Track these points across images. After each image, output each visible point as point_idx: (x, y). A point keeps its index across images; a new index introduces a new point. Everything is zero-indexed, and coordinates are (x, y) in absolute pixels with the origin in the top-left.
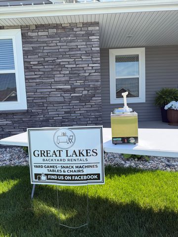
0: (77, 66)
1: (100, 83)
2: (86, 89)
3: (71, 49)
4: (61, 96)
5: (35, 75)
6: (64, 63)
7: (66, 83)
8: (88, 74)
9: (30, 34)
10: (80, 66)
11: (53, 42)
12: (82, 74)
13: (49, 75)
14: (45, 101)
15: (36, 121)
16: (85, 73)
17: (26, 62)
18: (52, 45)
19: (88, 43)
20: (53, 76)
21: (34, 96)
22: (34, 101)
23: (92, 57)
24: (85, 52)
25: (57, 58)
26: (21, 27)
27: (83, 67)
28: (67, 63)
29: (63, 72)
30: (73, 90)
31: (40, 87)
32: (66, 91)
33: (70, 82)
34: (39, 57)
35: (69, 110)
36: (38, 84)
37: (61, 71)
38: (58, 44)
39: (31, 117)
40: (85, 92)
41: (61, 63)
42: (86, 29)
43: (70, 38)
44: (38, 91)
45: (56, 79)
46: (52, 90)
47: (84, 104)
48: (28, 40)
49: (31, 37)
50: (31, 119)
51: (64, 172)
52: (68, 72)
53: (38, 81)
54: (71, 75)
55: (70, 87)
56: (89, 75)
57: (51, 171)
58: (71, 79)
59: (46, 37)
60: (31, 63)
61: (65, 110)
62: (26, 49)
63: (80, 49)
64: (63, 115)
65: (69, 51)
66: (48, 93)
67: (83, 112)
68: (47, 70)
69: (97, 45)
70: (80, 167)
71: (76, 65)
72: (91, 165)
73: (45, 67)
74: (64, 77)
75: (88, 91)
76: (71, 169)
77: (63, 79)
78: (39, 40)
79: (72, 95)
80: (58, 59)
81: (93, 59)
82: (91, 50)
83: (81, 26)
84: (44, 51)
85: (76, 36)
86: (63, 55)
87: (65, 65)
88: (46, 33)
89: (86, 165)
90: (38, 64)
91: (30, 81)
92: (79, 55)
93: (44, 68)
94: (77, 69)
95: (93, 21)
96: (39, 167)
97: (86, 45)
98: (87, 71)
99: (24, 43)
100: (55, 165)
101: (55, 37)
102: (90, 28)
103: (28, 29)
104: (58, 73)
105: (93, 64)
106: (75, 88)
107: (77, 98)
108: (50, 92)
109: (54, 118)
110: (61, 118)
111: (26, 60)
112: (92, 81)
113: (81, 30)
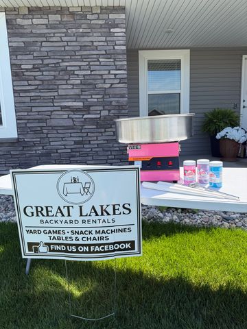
0: (93, 73)
1: (126, 99)
2: (106, 107)
3: (83, 47)
4: (68, 118)
5: (29, 85)
6: (73, 68)
7: (76, 98)
8: (109, 85)
9: (19, 21)
10: (97, 72)
11: (56, 35)
12: (100, 86)
13: (50, 85)
14: (44, 124)
15: (31, 155)
16: (104, 83)
17: (14, 64)
18: (54, 39)
19: (108, 39)
20: (56, 87)
21: (28, 117)
22: (28, 125)
23: (115, 60)
24: (104, 53)
25: (62, 59)
26: (6, 10)
27: (102, 75)
28: (78, 68)
29: (71, 82)
30: (87, 109)
31: (36, 104)
32: (76, 110)
33: (82, 97)
34: (35, 58)
35: (81, 139)
36: (33, 99)
37: (69, 79)
38: (64, 39)
39: (23, 150)
40: (105, 113)
41: (69, 68)
42: (105, 16)
43: (81, 30)
44: (34, 109)
45: (61, 92)
46: (55, 108)
47: (103, 130)
48: (17, 31)
49: (22, 27)
50: (23, 152)
51: (77, 239)
52: (79, 82)
53: (33, 94)
54: (84, 87)
55: (81, 104)
56: (110, 87)
57: (54, 238)
58: (83, 93)
59: (45, 27)
60: (23, 67)
61: (74, 139)
62: (14, 44)
63: (97, 47)
64: (72, 147)
65: (80, 50)
66: (49, 113)
67: (102, 142)
68: (47, 78)
69: (122, 42)
70: (103, 232)
71: (91, 71)
72: (120, 228)
73: (44, 73)
74: (73, 88)
75: (109, 111)
76: (89, 236)
77: (72, 92)
78: (34, 31)
79: (85, 116)
80: (63, 61)
81: (117, 63)
82: (114, 48)
83: (99, 12)
84: (42, 49)
85: (90, 26)
86: (71, 56)
87: (74, 71)
88: (45, 21)
89: (113, 229)
90: (34, 68)
91: (21, 95)
92: (95, 56)
93: (43, 75)
94: (93, 77)
95: (116, 4)
96: (35, 232)
97: (106, 41)
98: (107, 81)
99: (10, 35)
100: (62, 229)
101: (59, 28)
102: (112, 16)
103: (17, 13)
104: (64, 82)
105: (116, 70)
106: (90, 106)
107: (93, 121)
108: (52, 112)
109: (59, 151)
110: (69, 151)
111: (14, 62)
112: (115, 96)
113: (98, 19)
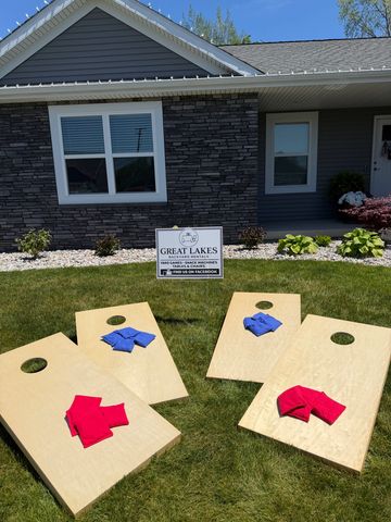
2: (240, 176)
4: (208, 186)
5: (179, 159)
6: (213, 145)
9: (173, 108)
10: (233, 148)
11: (201, 118)
12: (235, 158)
13: (194, 159)
14: (189, 191)
16: (239, 156)
17: (167, 142)
18: (199, 121)
19: (243, 119)
20: (199, 160)
21: (176, 185)
22: (176, 192)
23: (248, 137)
24: (240, 131)
26: (163, 99)
27: (236, 150)
28: (217, 144)
29: (212, 156)
30: (223, 178)
31: (183, 175)
32: (214, 179)
33: (219, 168)
34: (184, 137)
35: (217, 203)
36: (181, 171)
37: (210, 154)
38: (207, 121)
39: (171, 212)
41: (210, 145)
42: (242, 101)
43: (221, 113)
44: (181, 179)
45: (204, 165)
46: (198, 178)
47: (236, 196)
48: (170, 115)
49: (174, 112)
52: (217, 156)
53: (181, 166)
54: (222, 160)
55: (219, 174)
56: (244, 159)
58: (221, 165)
59: (192, 111)
60: (174, 144)
61: (212, 203)
62: (168, 126)
63: (233, 126)
64: (210, 210)
65: (220, 129)
66: (193, 182)
68: (192, 153)
69: (255, 122)
71: (228, 147)
73: (191, 149)
74: (213, 161)
75: (242, 179)
77: (212, 164)
78: (183, 115)
79: (221, 184)
80: (206, 139)
81: (250, 139)
82: (248, 127)
83: (237, 98)
84: (189, 130)
85: (229, 110)
86: (212, 134)
90: (182, 145)
92: (232, 134)
93: (189, 151)
94: (229, 151)
97: (241, 121)
99: (165, 119)
102: (247, 101)
103: (171, 101)
104: (206, 156)
105: (250, 145)
106: (226, 176)
107: (228, 188)
110: (207, 213)
112: (247, 166)
113: (236, 103)
